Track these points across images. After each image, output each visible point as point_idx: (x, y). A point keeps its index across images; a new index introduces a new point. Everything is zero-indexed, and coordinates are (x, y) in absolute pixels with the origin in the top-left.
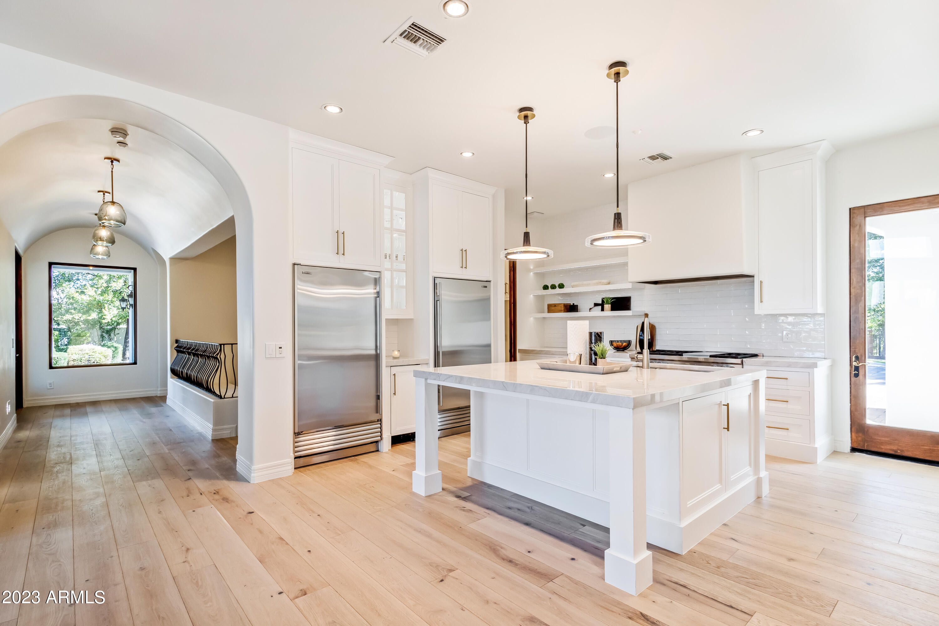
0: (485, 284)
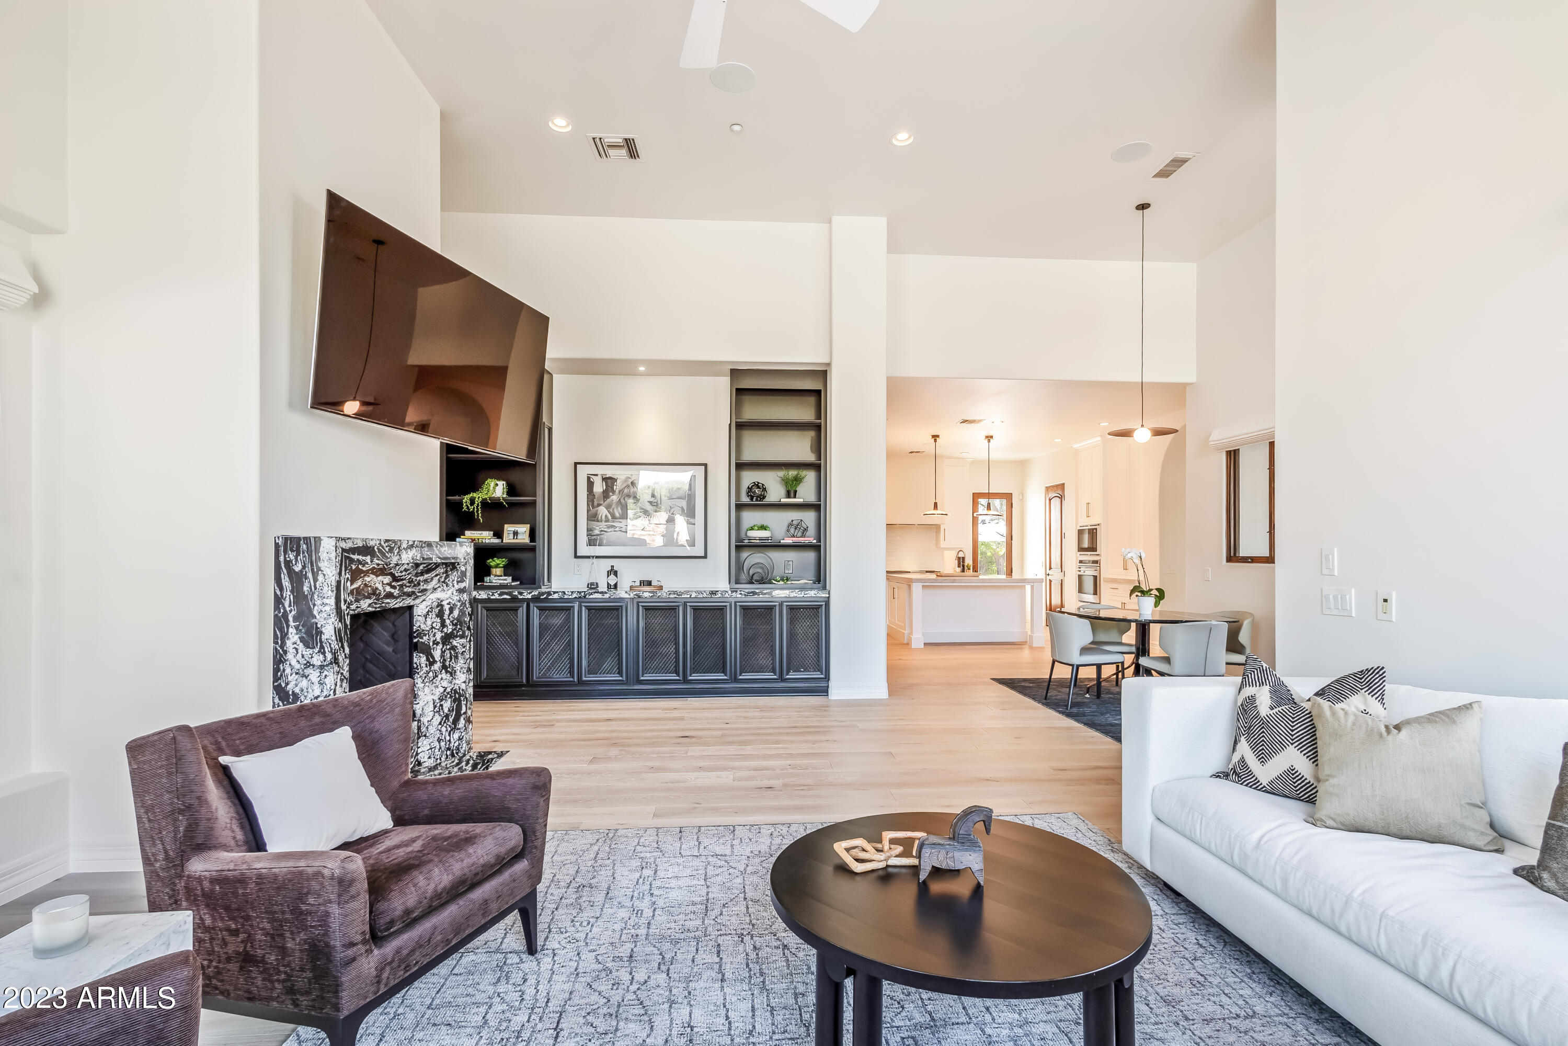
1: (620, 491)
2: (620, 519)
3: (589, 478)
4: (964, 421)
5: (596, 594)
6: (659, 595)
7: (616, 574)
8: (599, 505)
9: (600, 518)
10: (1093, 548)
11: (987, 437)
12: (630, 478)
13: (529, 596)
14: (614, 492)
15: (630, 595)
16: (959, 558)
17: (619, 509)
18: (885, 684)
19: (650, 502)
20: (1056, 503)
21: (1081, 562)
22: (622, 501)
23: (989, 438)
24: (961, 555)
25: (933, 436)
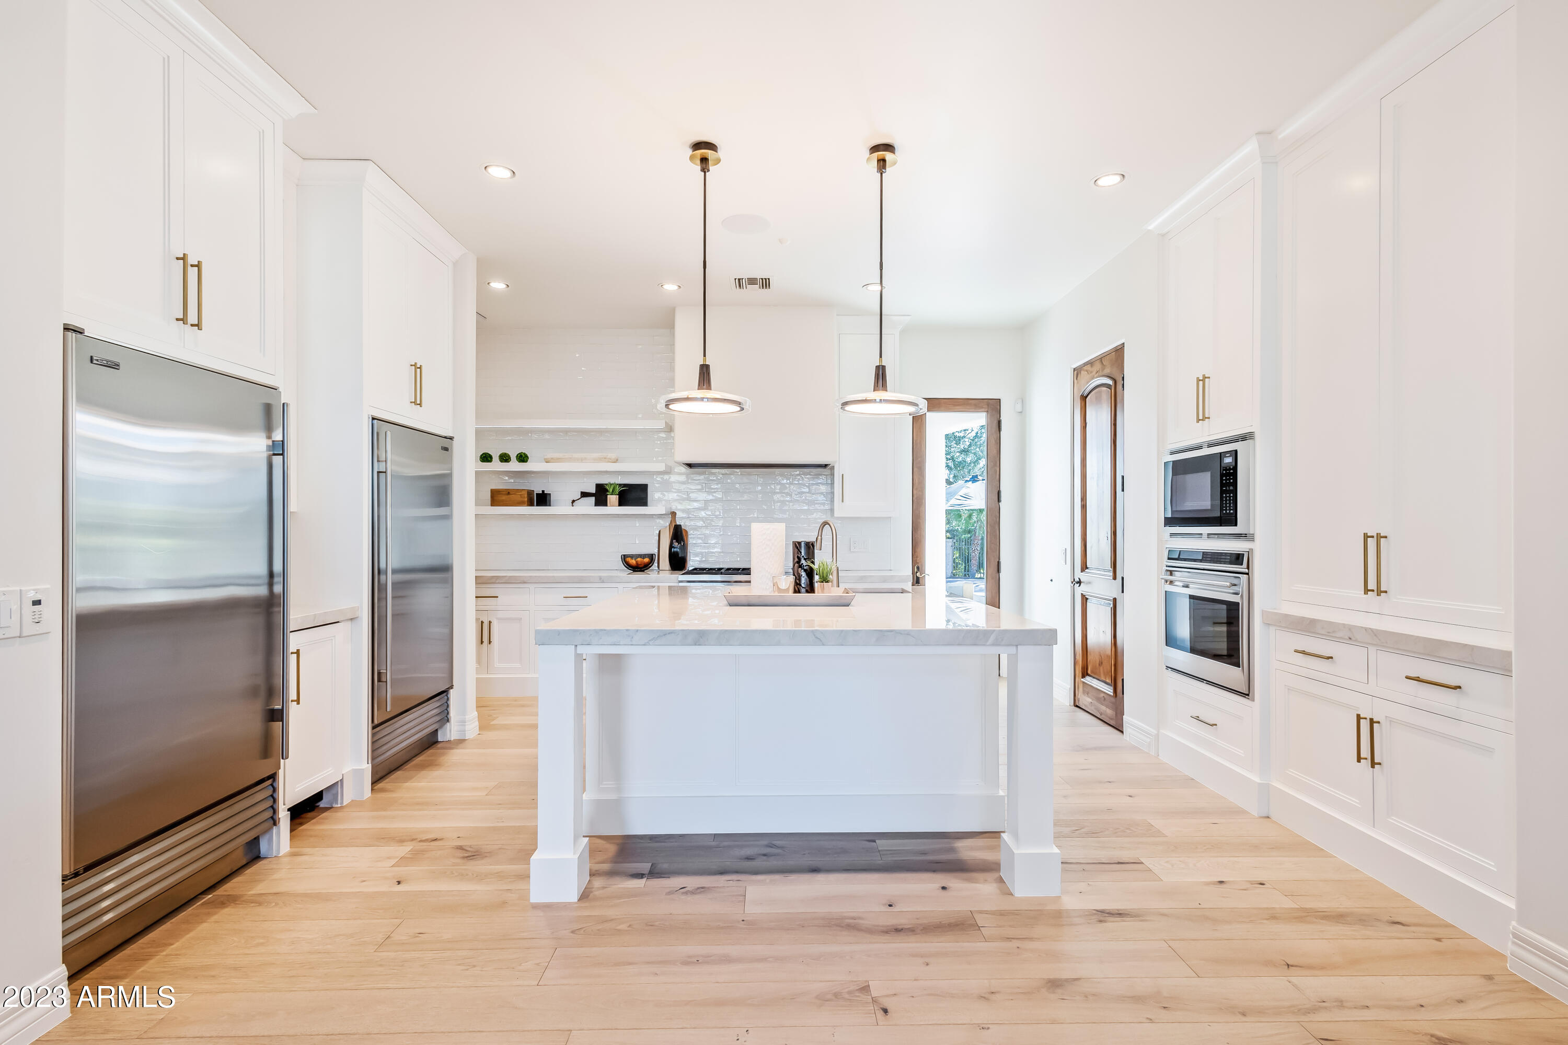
0: (446, 443)
10: (1222, 517)
20: (1100, 406)
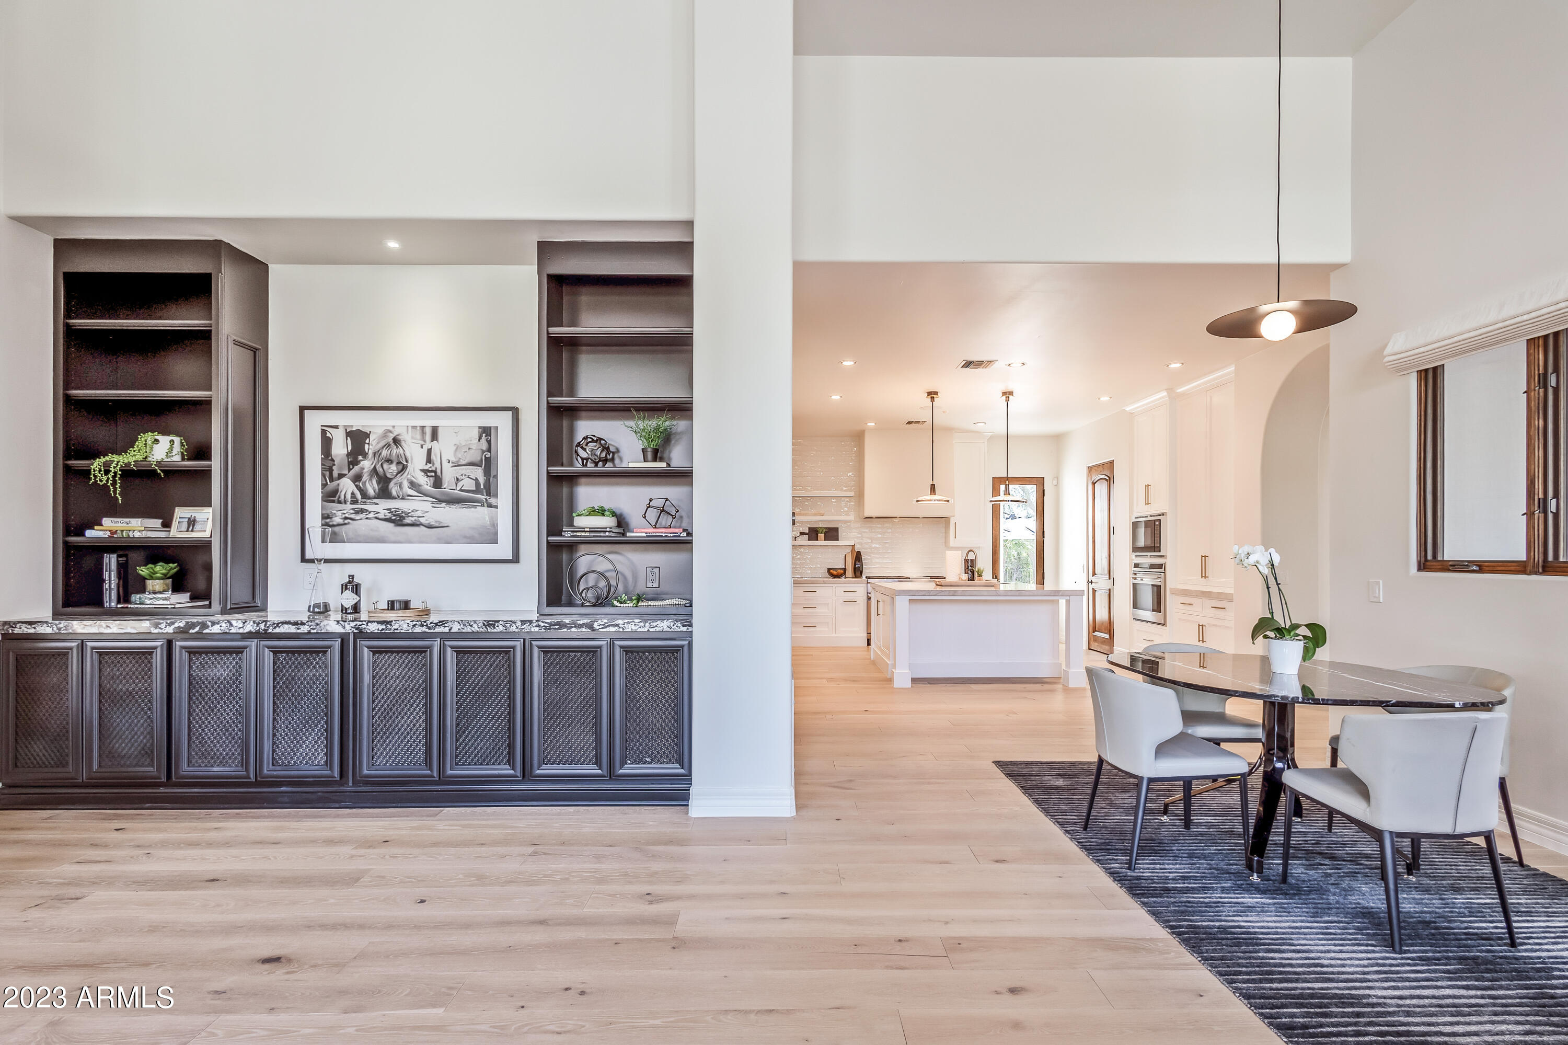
1: (374, 454)
2: (375, 498)
3: (324, 432)
4: (968, 364)
5: (286, 626)
6: (395, 627)
7: (356, 589)
8: (341, 476)
9: (342, 497)
10: (1154, 547)
11: (1004, 394)
12: (391, 432)
13: (170, 630)
14: (365, 455)
15: (344, 627)
16: (966, 561)
17: (374, 482)
18: (788, 789)
19: (425, 472)
20: (1101, 489)
21: (1136, 566)
22: (379, 469)
23: (1008, 394)
24: (971, 556)
25: (930, 393)
